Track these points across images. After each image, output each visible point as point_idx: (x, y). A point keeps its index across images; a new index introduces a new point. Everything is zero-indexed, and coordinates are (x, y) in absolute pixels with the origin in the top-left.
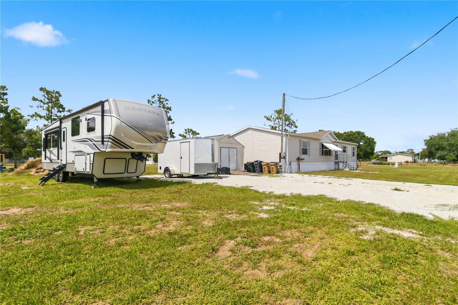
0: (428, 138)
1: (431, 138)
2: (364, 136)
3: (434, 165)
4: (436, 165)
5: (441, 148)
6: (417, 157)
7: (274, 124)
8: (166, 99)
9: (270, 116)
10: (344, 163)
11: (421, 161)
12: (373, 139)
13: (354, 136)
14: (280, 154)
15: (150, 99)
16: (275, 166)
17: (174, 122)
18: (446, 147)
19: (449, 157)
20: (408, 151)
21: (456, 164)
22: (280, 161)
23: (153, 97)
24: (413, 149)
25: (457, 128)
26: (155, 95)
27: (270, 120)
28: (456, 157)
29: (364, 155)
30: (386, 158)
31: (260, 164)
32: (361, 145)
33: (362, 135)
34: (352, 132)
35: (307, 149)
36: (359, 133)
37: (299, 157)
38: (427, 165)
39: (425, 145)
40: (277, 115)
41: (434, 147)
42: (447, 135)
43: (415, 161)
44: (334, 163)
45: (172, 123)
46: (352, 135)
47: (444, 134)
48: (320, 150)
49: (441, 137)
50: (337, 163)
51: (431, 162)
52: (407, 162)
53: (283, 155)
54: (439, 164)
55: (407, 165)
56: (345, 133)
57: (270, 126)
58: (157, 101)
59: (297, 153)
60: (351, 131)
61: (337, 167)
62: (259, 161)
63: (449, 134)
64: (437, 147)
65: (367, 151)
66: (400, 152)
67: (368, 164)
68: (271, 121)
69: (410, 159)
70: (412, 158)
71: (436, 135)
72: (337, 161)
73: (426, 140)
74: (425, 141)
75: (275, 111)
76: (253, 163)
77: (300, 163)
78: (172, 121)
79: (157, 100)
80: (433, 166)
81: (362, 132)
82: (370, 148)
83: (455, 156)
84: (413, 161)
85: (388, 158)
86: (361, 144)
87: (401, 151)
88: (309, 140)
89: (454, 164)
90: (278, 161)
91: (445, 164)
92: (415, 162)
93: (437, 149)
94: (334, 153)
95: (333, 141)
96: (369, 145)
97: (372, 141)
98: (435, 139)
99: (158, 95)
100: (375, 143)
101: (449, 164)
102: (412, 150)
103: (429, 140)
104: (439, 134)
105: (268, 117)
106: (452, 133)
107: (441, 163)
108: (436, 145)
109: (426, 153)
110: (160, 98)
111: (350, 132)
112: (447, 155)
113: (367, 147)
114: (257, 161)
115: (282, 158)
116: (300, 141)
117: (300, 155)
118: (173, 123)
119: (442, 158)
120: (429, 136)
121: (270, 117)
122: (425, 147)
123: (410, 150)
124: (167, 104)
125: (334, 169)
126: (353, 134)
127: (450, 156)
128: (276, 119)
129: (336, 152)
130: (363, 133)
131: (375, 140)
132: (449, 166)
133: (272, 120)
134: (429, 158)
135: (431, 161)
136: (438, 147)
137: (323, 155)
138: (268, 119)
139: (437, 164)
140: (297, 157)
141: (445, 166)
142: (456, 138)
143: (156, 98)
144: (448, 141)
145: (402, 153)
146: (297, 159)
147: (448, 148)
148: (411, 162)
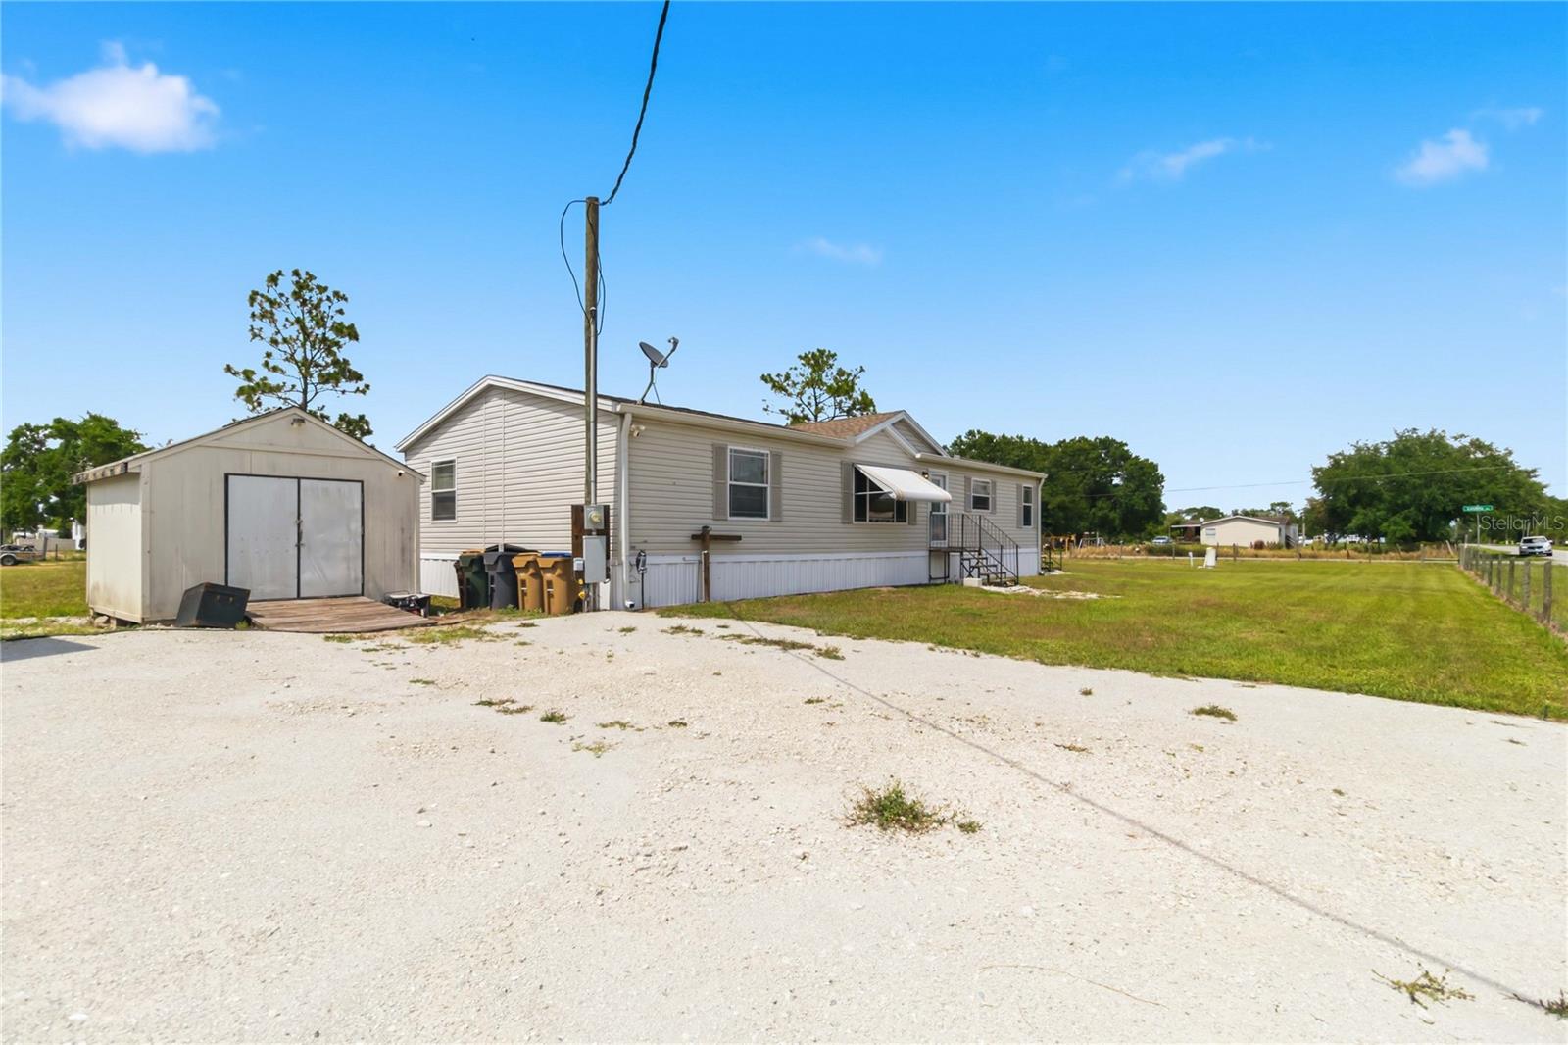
0: (1326, 464)
1: (1336, 463)
2: (1126, 456)
3: (1341, 557)
4: (1349, 556)
5: (1364, 497)
6: (1294, 528)
7: (799, 405)
8: (336, 294)
9: (784, 374)
10: (966, 555)
11: (1311, 542)
12: (1155, 467)
13: (1090, 456)
14: (578, 512)
15: (262, 290)
16: (559, 571)
17: (367, 387)
18: (1382, 494)
19: (1392, 528)
20: (1272, 509)
21: (1411, 553)
22: (578, 549)
23: (273, 280)
24: (1289, 502)
25: (1415, 430)
26: (280, 273)
27: (786, 391)
28: (1412, 527)
29: (1124, 520)
30: (1198, 531)
31: (504, 564)
32: (1117, 486)
33: (1118, 452)
34: (1085, 440)
35: (766, 488)
36: (1107, 444)
37: (705, 528)
38: (1321, 557)
39: (1316, 487)
40: (808, 371)
41: (1346, 494)
42: (1384, 451)
43: (1288, 543)
44: (926, 553)
45: (357, 390)
46: (1085, 450)
47: (1376, 449)
48: (845, 497)
49: (1366, 459)
50: (940, 554)
51: (1337, 546)
52: (1260, 546)
53: (592, 515)
54: (1360, 552)
55: (1257, 556)
56: (1062, 443)
57: (783, 412)
58: (291, 300)
59: (701, 507)
60: (1083, 438)
61: (938, 573)
62: (501, 550)
63: (1390, 451)
64: (1353, 492)
65: (1133, 505)
66: (1246, 513)
67: (1124, 553)
68: (790, 395)
69: (1271, 535)
70: (1277, 530)
71: (1350, 451)
72: (936, 544)
73: (1320, 469)
74: (1316, 471)
75: (800, 357)
76: (481, 558)
77: (712, 558)
78: (361, 385)
79: (288, 294)
80: (1340, 560)
81: (1119, 440)
82: (1145, 499)
83: (1411, 523)
84: (1283, 541)
85: (1203, 532)
86: (1114, 483)
87: (1249, 509)
88: (777, 447)
89: (1407, 551)
90: (568, 549)
91: (1377, 551)
92: (1288, 546)
93: (1355, 501)
94: (923, 513)
95: (918, 456)
96: (1141, 486)
97: (1150, 473)
98: (1346, 467)
99: (296, 273)
100: (1160, 479)
101: (1392, 554)
102: (1284, 505)
103: (1327, 470)
104: (1359, 450)
105: (777, 379)
106: (1401, 446)
107: (1366, 550)
108: (1349, 487)
109: (1319, 515)
110: (301, 287)
111: (1079, 441)
112: (1385, 520)
113: (1134, 492)
114: (495, 549)
115: (589, 533)
116: (719, 452)
117: (718, 515)
118: (363, 392)
119: (1370, 531)
120: (1330, 457)
121: (783, 379)
122: (1317, 495)
123: (1278, 504)
124: (341, 312)
125: (926, 581)
126: (1087, 446)
127: (1395, 524)
128: (803, 388)
129: (936, 505)
130: (1123, 445)
131: (1161, 471)
132: (1392, 558)
133: (790, 390)
134: (1331, 532)
135: (1335, 542)
136: (1355, 491)
137: (860, 515)
138: (778, 387)
139: (1352, 553)
140: (697, 529)
141: (1379, 561)
142: (1413, 463)
143: (287, 285)
144: (1388, 473)
145: (1251, 515)
146: (694, 537)
147: (1386, 496)
148: (1274, 547)
